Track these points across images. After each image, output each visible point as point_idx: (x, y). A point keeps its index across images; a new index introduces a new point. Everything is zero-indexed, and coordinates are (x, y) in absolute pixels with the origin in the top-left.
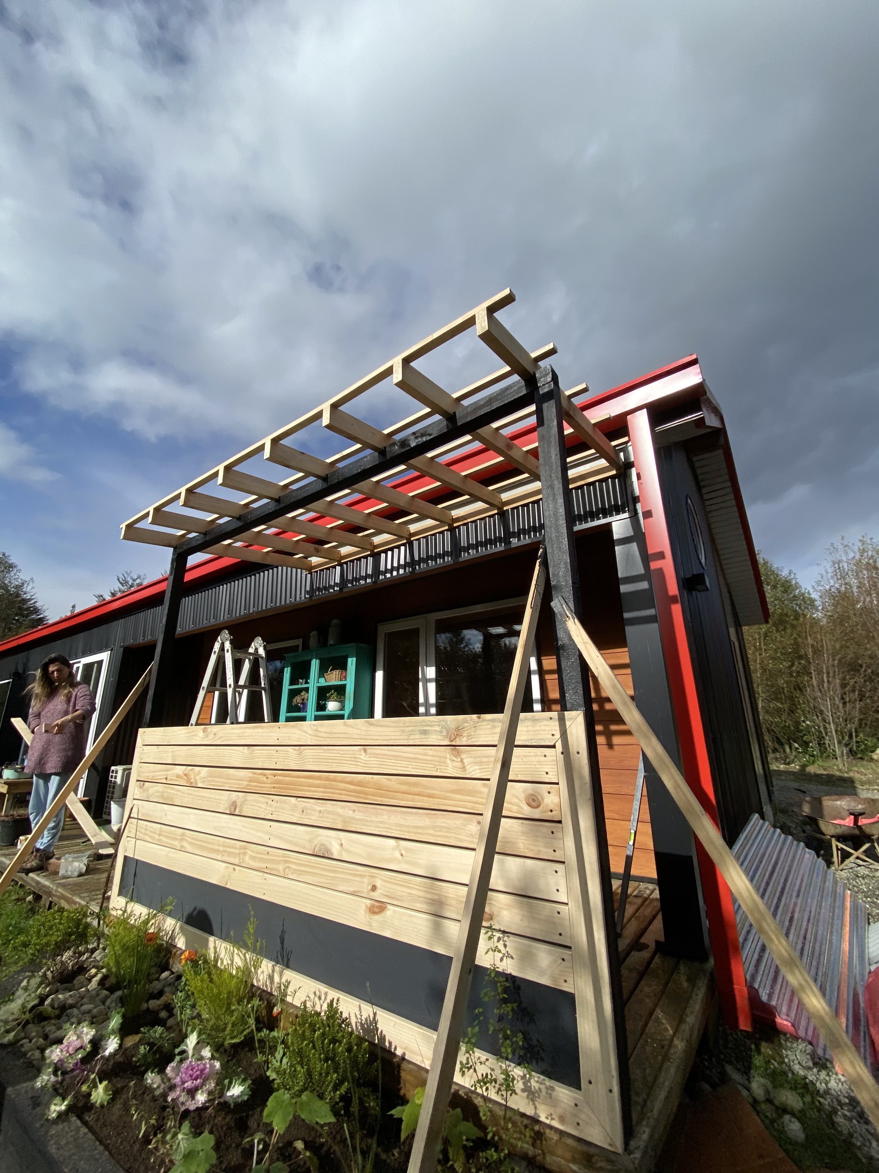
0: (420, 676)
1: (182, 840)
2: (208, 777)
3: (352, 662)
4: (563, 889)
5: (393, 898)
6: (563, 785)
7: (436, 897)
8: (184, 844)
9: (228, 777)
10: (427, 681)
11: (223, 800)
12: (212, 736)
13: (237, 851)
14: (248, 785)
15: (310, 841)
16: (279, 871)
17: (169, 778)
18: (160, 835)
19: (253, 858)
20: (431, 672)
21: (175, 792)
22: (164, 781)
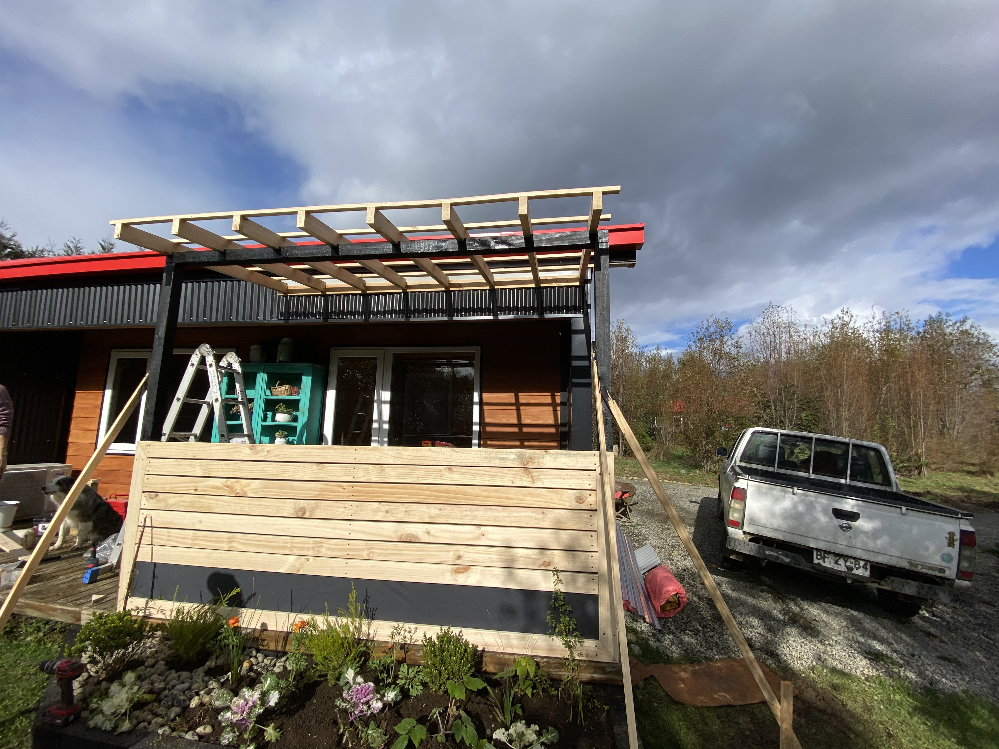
0: (375, 398)
1: (231, 542)
2: (261, 488)
3: (307, 381)
4: (595, 545)
5: (475, 562)
6: (599, 491)
7: (509, 558)
8: (235, 545)
9: (292, 488)
10: (381, 402)
11: (289, 507)
12: (266, 453)
13: (310, 546)
14: (319, 494)
15: (395, 532)
16: (363, 556)
17: (199, 489)
18: (194, 540)
19: (329, 549)
20: (386, 395)
21: (214, 502)
22: (194, 492)
